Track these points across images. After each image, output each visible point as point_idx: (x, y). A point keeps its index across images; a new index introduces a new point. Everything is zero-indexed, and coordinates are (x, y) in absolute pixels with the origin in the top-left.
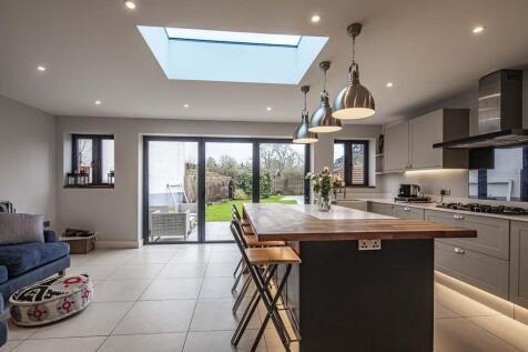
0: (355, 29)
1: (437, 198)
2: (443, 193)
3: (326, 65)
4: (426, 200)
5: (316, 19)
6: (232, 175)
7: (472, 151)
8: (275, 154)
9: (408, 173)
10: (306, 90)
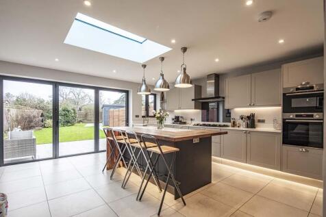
0: (185, 50)
1: (189, 121)
2: (192, 120)
3: (162, 59)
4: (185, 123)
5: (173, 41)
6: (42, 109)
7: (203, 103)
8: (71, 95)
9: (176, 111)
10: (144, 66)
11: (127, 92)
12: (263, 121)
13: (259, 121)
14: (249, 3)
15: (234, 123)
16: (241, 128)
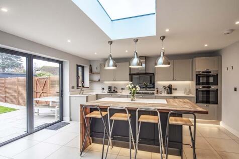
2: (122, 89)
3: (136, 40)
10: (111, 43)
11: (61, 63)
12: (176, 89)
13: (174, 89)
14: (237, 23)
15: (158, 91)
16: (163, 94)
